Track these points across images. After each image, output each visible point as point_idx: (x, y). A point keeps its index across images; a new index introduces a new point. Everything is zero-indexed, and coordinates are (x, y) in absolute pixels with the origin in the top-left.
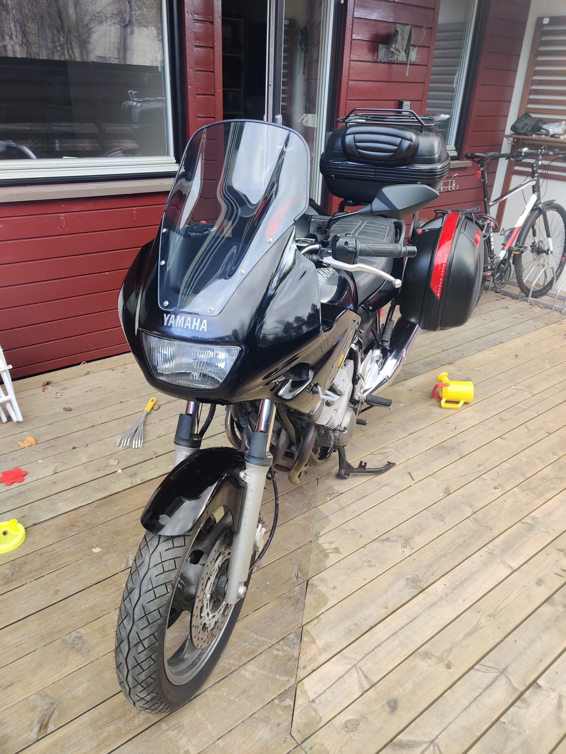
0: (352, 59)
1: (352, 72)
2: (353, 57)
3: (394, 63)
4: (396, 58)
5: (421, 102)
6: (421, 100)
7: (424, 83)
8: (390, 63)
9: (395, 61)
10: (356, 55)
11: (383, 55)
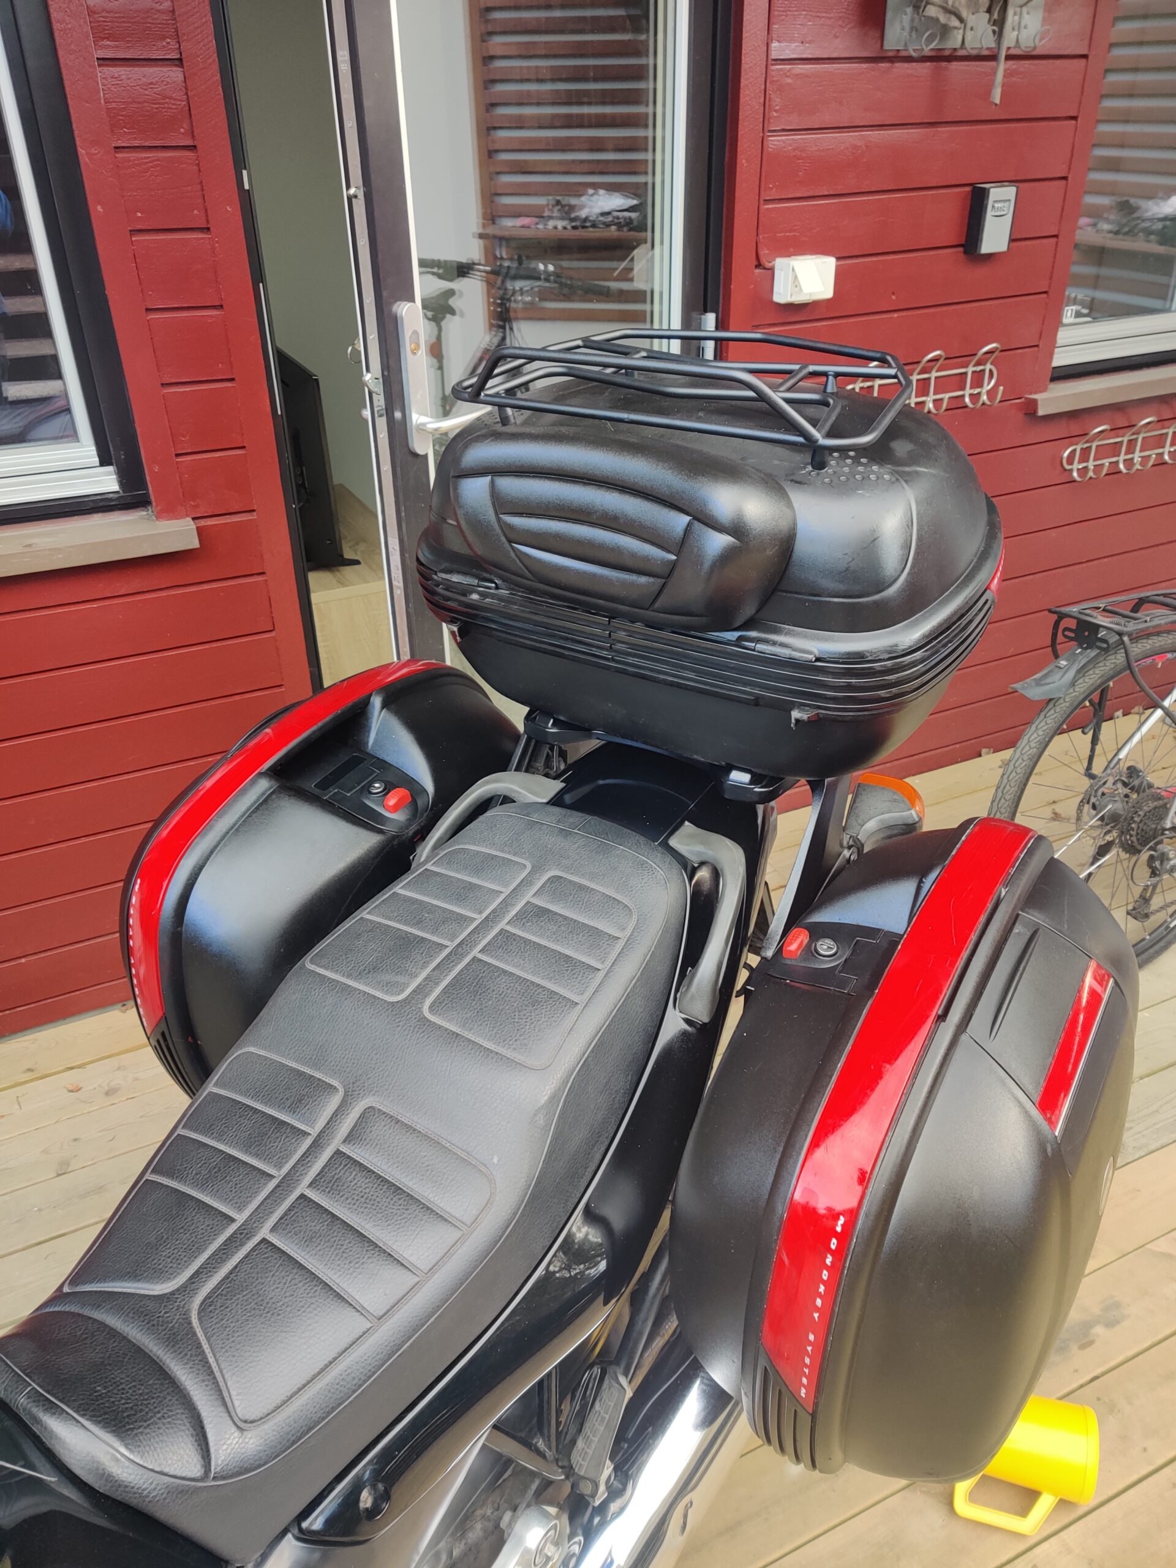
0: (774, 55)
1: (777, 101)
2: (778, 49)
3: (952, 58)
4: (960, 38)
5: (1063, 182)
6: (1065, 178)
7: (1075, 118)
8: (939, 58)
9: (955, 50)
10: (795, 41)
11: (906, 34)
